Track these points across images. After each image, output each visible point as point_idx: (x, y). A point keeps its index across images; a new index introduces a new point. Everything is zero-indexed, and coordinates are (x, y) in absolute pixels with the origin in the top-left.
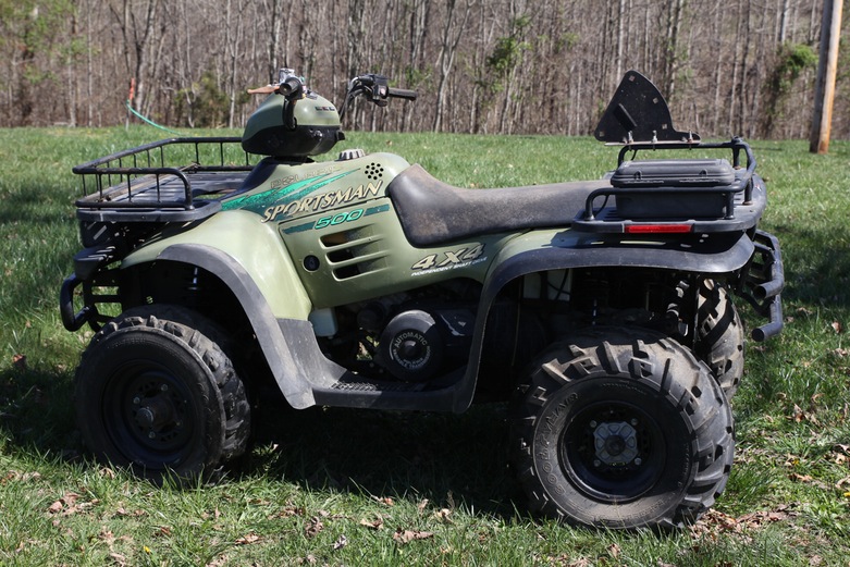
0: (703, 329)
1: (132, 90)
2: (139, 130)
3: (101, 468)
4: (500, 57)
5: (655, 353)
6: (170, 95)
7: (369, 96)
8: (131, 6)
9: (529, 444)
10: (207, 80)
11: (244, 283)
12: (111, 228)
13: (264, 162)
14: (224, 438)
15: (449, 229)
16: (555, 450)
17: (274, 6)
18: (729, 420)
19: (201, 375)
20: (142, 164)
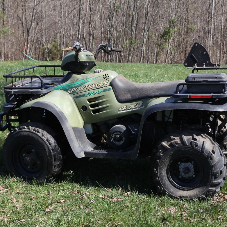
0: (221, 132)
1: (25, 47)
2: (28, 61)
3: (12, 178)
4: (165, 34)
5: (199, 139)
6: (40, 49)
7: (105, 51)
8: (25, 15)
9: (157, 170)
10: (54, 43)
11: (60, 115)
12: (16, 96)
13: (68, 74)
14: (53, 168)
15: (131, 97)
16: (166, 172)
17: (80, 15)
18: (225, 162)
19: (46, 146)
20: (27, 74)
